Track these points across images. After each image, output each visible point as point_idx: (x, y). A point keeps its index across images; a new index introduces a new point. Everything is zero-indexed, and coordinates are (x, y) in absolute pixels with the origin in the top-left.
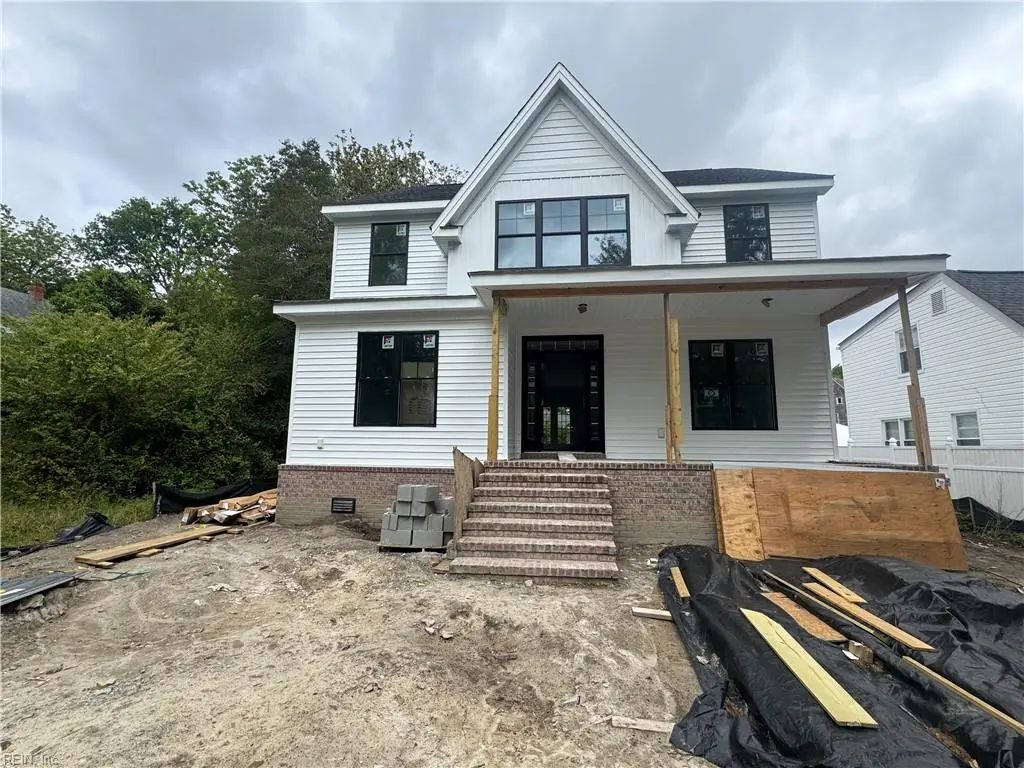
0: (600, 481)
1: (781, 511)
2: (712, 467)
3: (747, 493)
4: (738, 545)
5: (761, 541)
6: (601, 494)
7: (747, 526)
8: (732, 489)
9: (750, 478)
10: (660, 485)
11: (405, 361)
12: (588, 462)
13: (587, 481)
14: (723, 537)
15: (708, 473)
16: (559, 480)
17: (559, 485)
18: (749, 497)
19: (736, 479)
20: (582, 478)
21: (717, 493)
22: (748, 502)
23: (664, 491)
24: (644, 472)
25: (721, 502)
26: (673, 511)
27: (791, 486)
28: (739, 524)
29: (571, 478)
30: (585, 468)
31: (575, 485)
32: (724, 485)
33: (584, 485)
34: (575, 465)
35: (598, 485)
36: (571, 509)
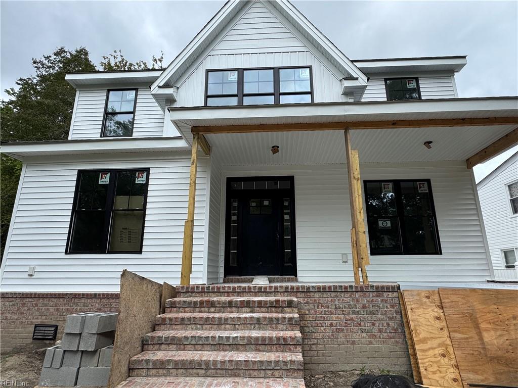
0: (290, 304)
1: (473, 333)
2: (399, 288)
3: (436, 315)
4: (434, 373)
5: (457, 367)
6: (291, 319)
7: (440, 351)
8: (421, 311)
9: (436, 298)
10: (350, 307)
11: (119, 194)
12: (278, 284)
13: (276, 306)
14: (417, 363)
15: (395, 294)
16: (248, 304)
17: (248, 310)
18: (438, 318)
19: (425, 300)
20: (271, 302)
21: (406, 315)
22: (438, 324)
23: (354, 313)
24: (333, 294)
25: (412, 324)
26: (364, 335)
27: (478, 306)
28: (433, 348)
29: (260, 302)
30: (276, 291)
31: (263, 309)
32: (413, 306)
33: (274, 309)
34: (266, 288)
35: (287, 309)
36: (257, 339)
